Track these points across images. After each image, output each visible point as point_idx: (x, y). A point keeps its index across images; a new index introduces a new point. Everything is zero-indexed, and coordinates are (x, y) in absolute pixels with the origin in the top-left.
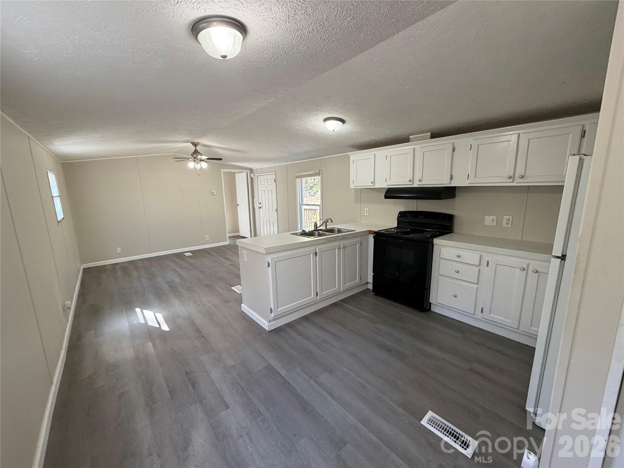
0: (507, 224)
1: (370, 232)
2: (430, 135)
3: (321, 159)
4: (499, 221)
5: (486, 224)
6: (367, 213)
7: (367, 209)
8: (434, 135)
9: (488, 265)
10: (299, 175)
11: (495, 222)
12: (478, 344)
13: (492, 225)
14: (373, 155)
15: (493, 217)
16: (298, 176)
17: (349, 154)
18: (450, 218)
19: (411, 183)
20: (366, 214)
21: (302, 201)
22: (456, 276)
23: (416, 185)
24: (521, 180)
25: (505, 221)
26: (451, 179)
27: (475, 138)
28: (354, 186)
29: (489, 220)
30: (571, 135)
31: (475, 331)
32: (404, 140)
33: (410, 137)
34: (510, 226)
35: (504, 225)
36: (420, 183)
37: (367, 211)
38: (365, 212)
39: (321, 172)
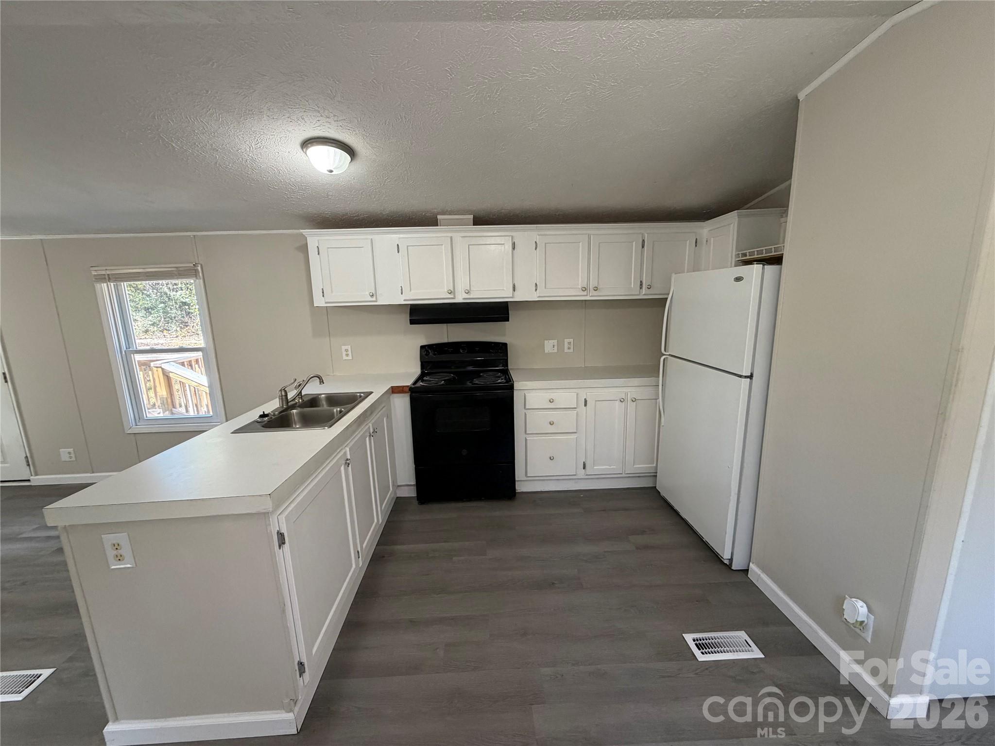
0: (569, 348)
1: (395, 390)
2: (472, 219)
3: (194, 236)
4: (560, 345)
5: (546, 351)
6: (347, 355)
7: (349, 347)
8: (479, 221)
9: (585, 405)
10: (108, 272)
11: (556, 347)
12: (603, 511)
13: (553, 351)
14: (369, 241)
15: (553, 341)
16: (108, 275)
17: (304, 233)
18: (501, 349)
19: (452, 296)
20: (345, 358)
21: (128, 345)
22: (552, 429)
23: (460, 298)
24: (595, 293)
25: (566, 345)
26: (514, 290)
27: (543, 233)
28: (326, 303)
29: (550, 346)
30: (634, 243)
31: (582, 496)
32: (427, 220)
33: (439, 217)
34: (571, 350)
35: (566, 350)
36: (467, 296)
37: (347, 350)
38: (344, 353)
39: (199, 268)
